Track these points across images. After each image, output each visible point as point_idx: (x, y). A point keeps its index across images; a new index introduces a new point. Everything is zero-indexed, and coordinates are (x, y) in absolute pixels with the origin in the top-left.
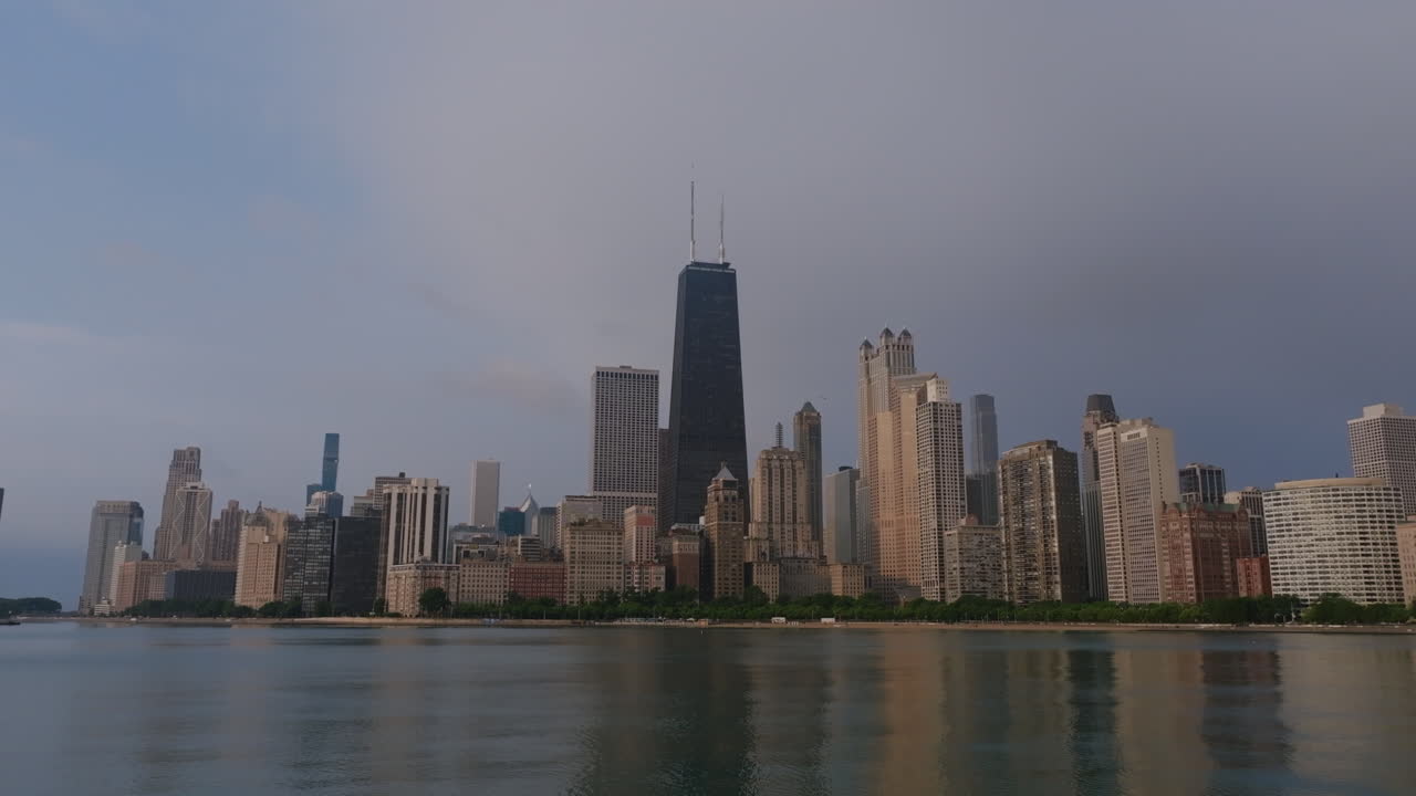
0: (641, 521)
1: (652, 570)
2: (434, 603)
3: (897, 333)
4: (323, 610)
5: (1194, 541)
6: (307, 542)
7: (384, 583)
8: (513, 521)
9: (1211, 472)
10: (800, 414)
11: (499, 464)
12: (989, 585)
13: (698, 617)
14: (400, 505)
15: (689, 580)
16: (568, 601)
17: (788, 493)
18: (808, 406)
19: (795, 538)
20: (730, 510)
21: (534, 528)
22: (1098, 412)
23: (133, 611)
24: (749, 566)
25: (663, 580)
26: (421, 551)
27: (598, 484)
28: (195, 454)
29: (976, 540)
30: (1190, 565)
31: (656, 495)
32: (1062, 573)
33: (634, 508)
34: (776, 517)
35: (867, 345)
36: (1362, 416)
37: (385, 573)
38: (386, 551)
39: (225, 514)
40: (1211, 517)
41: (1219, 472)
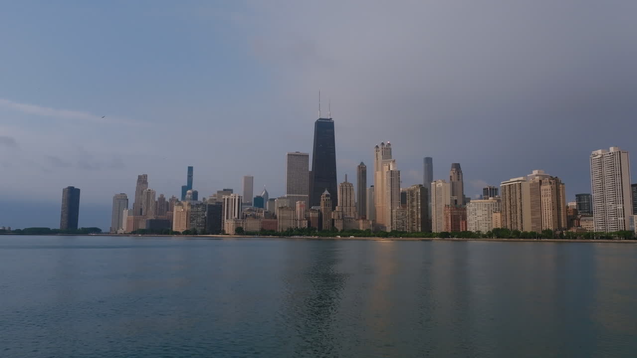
0: (301, 206)
1: (304, 222)
2: (239, 231)
3: (386, 144)
4: (204, 232)
5: (451, 216)
6: (197, 211)
7: (224, 225)
8: (259, 202)
9: (493, 189)
10: (359, 166)
11: (253, 177)
12: (405, 227)
13: (315, 236)
14: (228, 202)
15: (315, 225)
16: (278, 230)
17: (348, 197)
18: (362, 163)
19: (350, 211)
20: (328, 203)
21: (267, 205)
22: (455, 169)
23: (134, 233)
24: (333, 220)
25: (307, 224)
26: (234, 215)
27: (288, 192)
28: (145, 176)
29: (401, 213)
30: (450, 222)
31: (307, 196)
32: (421, 224)
33: (299, 202)
34: (344, 204)
35: (377, 147)
36: (532, 173)
37: (224, 222)
38: (224, 216)
39: (159, 199)
40: (457, 209)
41: (496, 189)
